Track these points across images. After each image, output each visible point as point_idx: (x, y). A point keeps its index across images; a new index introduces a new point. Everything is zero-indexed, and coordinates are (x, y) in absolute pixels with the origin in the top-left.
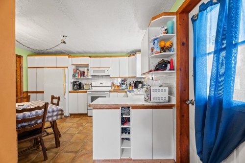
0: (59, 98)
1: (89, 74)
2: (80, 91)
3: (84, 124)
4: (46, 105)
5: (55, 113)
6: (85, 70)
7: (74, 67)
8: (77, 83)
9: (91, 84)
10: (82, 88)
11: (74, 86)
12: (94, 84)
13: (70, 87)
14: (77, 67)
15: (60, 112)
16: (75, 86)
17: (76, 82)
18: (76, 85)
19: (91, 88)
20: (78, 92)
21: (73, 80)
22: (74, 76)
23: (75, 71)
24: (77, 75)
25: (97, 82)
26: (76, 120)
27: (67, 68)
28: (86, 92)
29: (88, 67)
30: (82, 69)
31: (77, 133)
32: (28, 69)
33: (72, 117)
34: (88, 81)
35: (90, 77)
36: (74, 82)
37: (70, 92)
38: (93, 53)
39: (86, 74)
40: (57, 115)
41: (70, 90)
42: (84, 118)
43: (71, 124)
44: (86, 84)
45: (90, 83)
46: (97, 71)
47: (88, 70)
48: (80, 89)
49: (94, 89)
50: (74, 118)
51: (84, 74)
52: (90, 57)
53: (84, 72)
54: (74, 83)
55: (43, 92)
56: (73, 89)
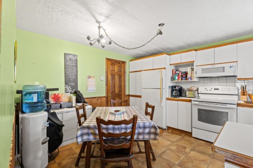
0: (153, 108)
1: (195, 76)
2: (180, 98)
3: (187, 150)
4: (135, 119)
5: (147, 130)
6: (188, 70)
7: (173, 67)
8: (177, 88)
9: (197, 90)
10: (183, 95)
11: (172, 92)
12: (201, 90)
13: (167, 93)
14: (176, 67)
15: (153, 130)
16: (174, 92)
17: (175, 87)
18: (176, 90)
19: (196, 95)
20: (178, 100)
21: (171, 85)
22: (173, 79)
23: (174, 73)
24: (177, 78)
25: (209, 88)
26: (175, 138)
27: (165, 68)
28: (190, 101)
29: (192, 65)
30: (183, 70)
31: (177, 163)
32: (130, 73)
33: (170, 131)
34: (193, 85)
35: (195, 80)
36: (172, 86)
37: (168, 99)
38: (200, 45)
39: (189, 76)
40: (149, 133)
41: (167, 97)
42: (187, 138)
43: (169, 143)
44: (189, 90)
45: (195, 89)
46: (208, 70)
47: (193, 69)
48: (181, 95)
49: (202, 97)
50: (172, 133)
51: (186, 76)
52: (196, 50)
53: (186, 74)
54: (173, 88)
55: (140, 97)
56: (172, 95)
